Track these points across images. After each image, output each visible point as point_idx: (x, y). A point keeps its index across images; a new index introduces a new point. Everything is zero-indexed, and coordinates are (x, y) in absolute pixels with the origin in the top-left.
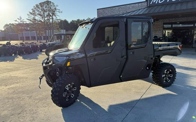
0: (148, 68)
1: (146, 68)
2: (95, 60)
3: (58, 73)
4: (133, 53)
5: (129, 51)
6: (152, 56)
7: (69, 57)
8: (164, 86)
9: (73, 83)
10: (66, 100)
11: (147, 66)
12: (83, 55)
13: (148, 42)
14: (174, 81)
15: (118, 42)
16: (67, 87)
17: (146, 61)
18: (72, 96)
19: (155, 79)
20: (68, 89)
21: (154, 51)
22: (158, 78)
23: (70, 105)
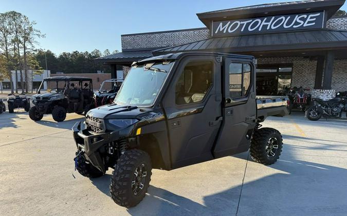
0: (247, 136)
1: (246, 136)
2: (179, 125)
3: (112, 148)
4: (232, 112)
5: (226, 109)
6: (254, 118)
7: (139, 120)
8: (268, 163)
13: (251, 95)
15: (211, 95)
17: (247, 125)
19: (255, 152)
20: (137, 175)
22: (260, 150)
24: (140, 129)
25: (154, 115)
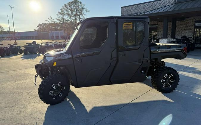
0: (143, 71)
1: (141, 71)
4: (124, 55)
5: (119, 53)
6: (148, 59)
9: (61, 83)
10: (53, 98)
11: (142, 69)
12: (70, 56)
14: (177, 87)
16: (53, 86)
18: (61, 95)
20: (55, 88)
21: (150, 54)
23: (58, 103)
24: (56, 63)
25: (65, 55)
